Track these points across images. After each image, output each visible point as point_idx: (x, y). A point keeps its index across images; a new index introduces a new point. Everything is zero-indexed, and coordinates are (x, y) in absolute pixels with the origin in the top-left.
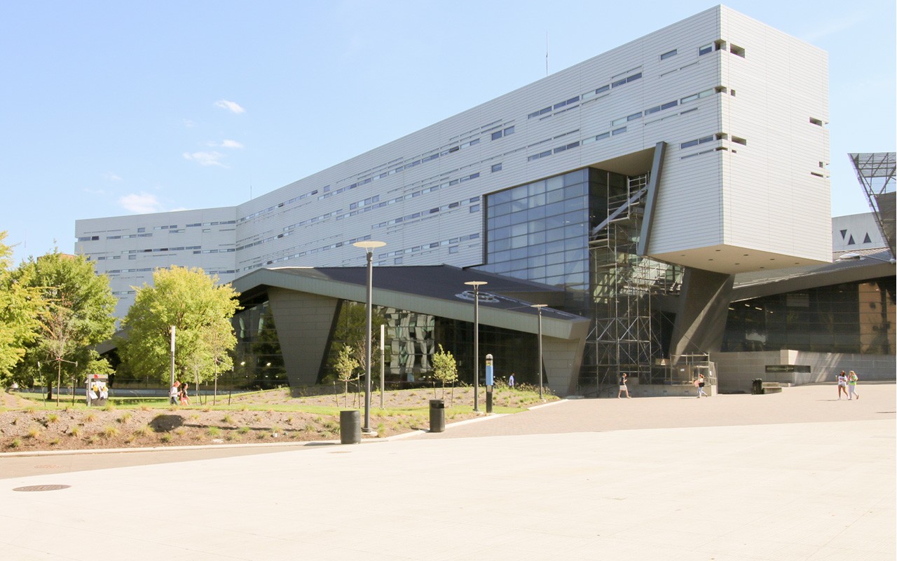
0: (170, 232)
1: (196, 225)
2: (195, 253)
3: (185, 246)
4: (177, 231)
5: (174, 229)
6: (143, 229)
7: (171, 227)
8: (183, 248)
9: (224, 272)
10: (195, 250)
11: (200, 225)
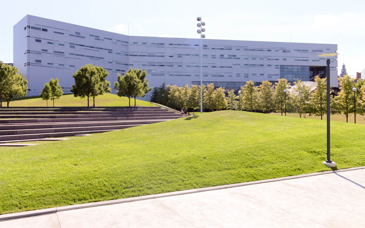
0: (96, 39)
1: (109, 39)
2: (109, 52)
3: (104, 48)
4: (98, 39)
5: (97, 38)
6: (79, 33)
7: (96, 36)
8: (102, 49)
9: (124, 64)
10: (109, 51)
11: (111, 39)
